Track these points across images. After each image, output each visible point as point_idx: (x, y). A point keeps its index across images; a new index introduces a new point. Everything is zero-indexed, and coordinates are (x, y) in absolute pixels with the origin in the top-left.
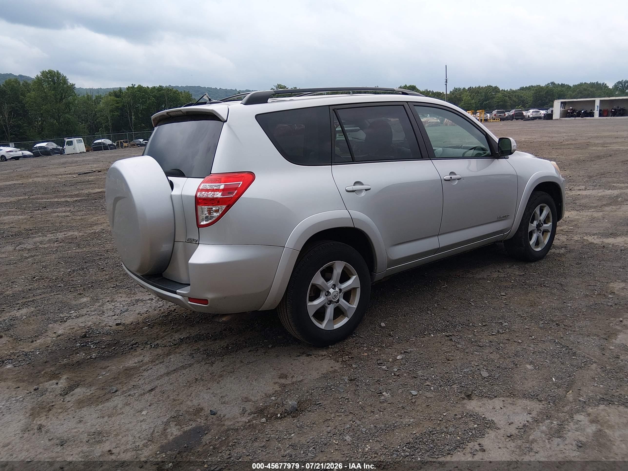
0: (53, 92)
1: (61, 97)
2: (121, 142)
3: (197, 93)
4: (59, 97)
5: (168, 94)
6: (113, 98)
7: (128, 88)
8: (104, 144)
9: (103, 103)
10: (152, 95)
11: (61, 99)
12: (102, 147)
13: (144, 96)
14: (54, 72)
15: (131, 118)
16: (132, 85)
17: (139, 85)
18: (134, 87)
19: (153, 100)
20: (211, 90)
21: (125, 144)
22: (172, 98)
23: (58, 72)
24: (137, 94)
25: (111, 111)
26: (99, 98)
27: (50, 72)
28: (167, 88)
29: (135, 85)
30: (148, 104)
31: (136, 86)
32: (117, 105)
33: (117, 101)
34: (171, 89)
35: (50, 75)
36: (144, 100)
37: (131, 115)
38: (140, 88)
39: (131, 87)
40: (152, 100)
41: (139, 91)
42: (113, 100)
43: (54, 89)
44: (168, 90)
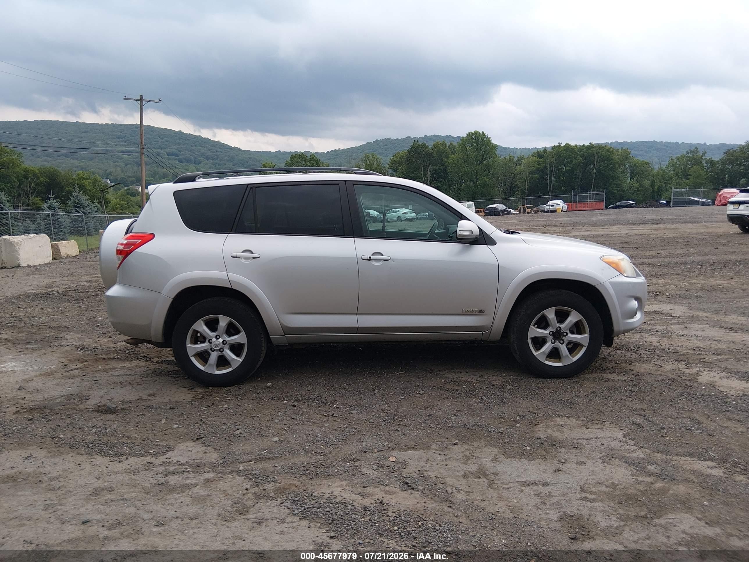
0: (475, 154)
1: (482, 159)
2: (524, 207)
3: (650, 149)
4: (479, 159)
5: (598, 153)
6: (535, 158)
7: (554, 148)
8: (496, 209)
9: (524, 164)
10: (579, 155)
11: (482, 161)
12: (493, 212)
13: (570, 156)
14: (480, 133)
15: (550, 182)
16: (559, 143)
17: (567, 144)
18: (560, 146)
19: (581, 160)
20: (669, 145)
21: (528, 210)
22: (603, 157)
23: (483, 133)
24: (562, 153)
25: (531, 173)
26: (521, 159)
27: (476, 133)
28: (599, 146)
29: (561, 143)
30: (573, 164)
31: (562, 145)
32: (539, 166)
33: (538, 162)
34: (603, 147)
35: (475, 137)
36: (569, 160)
37: (550, 178)
38: (568, 147)
39: (557, 146)
40: (579, 161)
41: (565, 150)
42: (535, 162)
43: (477, 151)
44: (600, 147)
